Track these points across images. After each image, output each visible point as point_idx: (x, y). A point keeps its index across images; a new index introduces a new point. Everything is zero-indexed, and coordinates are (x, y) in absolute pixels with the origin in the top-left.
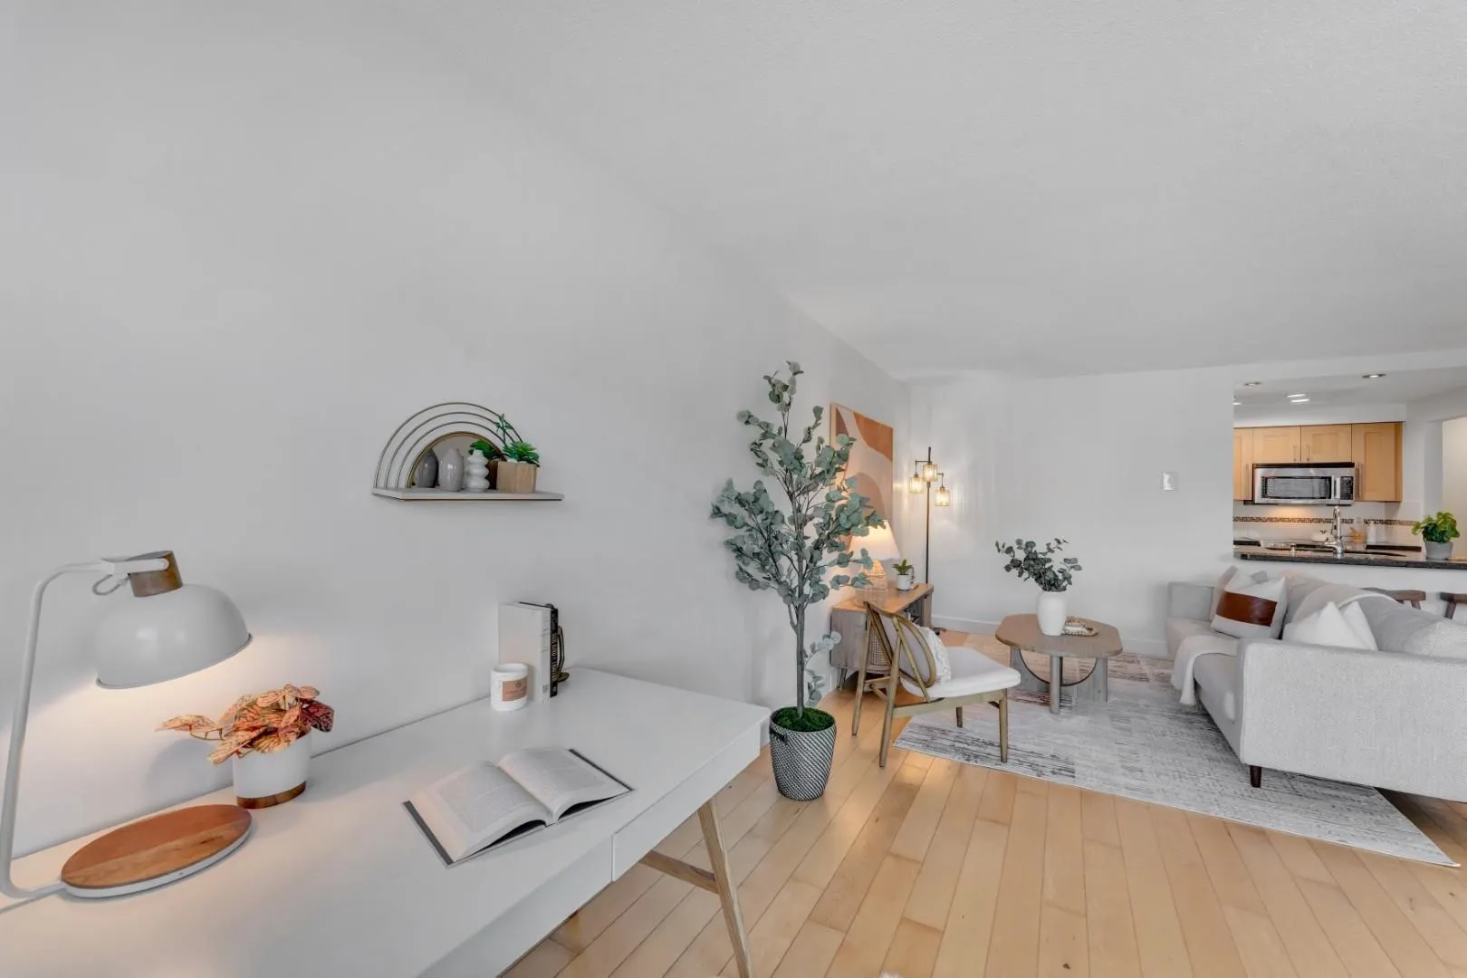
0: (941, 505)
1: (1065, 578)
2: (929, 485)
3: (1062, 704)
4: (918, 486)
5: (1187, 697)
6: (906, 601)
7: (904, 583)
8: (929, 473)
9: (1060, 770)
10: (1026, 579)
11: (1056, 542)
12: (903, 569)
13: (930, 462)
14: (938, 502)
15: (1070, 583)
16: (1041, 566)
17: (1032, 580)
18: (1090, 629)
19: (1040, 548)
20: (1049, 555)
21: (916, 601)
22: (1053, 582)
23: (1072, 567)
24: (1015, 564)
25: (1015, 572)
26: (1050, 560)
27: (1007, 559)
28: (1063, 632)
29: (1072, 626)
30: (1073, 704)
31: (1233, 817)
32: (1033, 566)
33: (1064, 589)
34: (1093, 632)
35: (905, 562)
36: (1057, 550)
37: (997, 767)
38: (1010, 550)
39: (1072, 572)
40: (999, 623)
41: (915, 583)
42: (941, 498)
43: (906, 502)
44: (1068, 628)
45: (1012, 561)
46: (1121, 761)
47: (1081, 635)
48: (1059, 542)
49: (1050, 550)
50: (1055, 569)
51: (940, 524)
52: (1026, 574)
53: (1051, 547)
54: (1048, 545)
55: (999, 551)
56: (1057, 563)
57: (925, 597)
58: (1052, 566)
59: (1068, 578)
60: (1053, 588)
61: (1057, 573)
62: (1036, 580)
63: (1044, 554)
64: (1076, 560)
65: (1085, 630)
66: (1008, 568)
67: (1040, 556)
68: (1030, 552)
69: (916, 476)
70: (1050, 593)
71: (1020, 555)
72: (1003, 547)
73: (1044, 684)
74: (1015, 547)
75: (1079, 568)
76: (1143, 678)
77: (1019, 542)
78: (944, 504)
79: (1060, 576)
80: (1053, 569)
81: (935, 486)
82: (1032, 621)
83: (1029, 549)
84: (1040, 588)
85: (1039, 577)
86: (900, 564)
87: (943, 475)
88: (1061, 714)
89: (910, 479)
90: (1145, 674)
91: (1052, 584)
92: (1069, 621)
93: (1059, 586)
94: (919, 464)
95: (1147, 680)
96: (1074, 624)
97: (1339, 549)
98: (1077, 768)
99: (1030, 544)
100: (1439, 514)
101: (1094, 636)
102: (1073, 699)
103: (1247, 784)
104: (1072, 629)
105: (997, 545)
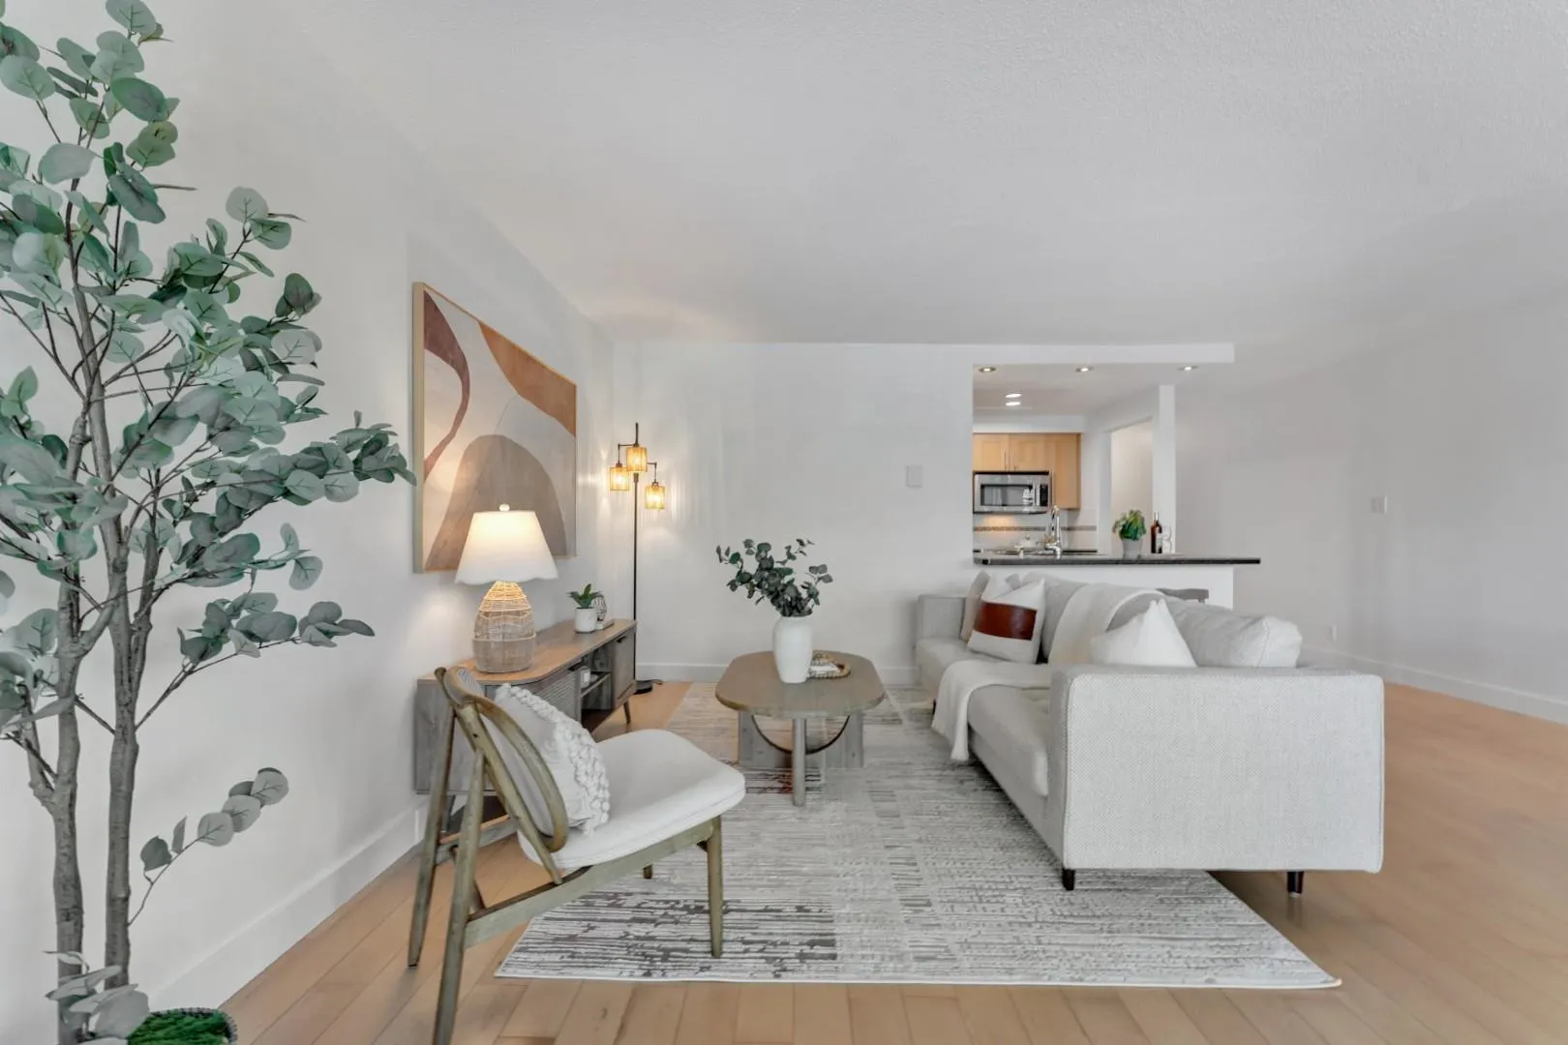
0: (654, 507)
1: (811, 596)
2: (636, 477)
3: (810, 784)
4: (623, 479)
5: (960, 752)
6: (587, 646)
7: (586, 620)
8: (636, 460)
9: (812, 944)
10: (758, 601)
11: (798, 544)
12: (585, 599)
13: (636, 445)
14: (650, 504)
15: (817, 602)
16: (777, 579)
17: (767, 600)
18: (841, 667)
19: (777, 554)
20: (790, 564)
21: (604, 646)
22: (794, 603)
23: (819, 579)
24: (743, 578)
25: (743, 590)
26: (789, 571)
27: (732, 572)
28: (808, 676)
29: (819, 665)
30: (823, 781)
31: (1072, 979)
32: (766, 580)
33: (810, 612)
34: (845, 671)
35: (588, 587)
36: (799, 556)
37: (704, 977)
38: (736, 558)
39: (821, 587)
40: (727, 665)
41: (608, 618)
42: (655, 498)
43: (604, 504)
44: (814, 668)
45: (739, 573)
46: (900, 888)
47: (832, 678)
48: (801, 543)
49: (791, 556)
50: (797, 583)
51: (652, 536)
52: (758, 594)
53: (792, 551)
54: (789, 548)
55: (721, 560)
56: (800, 576)
57: (620, 641)
58: (793, 580)
59: (813, 595)
60: (795, 611)
61: (801, 590)
62: (772, 601)
63: (783, 563)
64: (824, 568)
65: (836, 669)
66: (733, 586)
67: (776, 566)
68: (763, 559)
69: (619, 465)
70: (792, 619)
71: (751, 565)
72: (727, 553)
73: (783, 754)
74: (742, 550)
75: (828, 579)
76: (895, 720)
77: (748, 544)
78: (658, 505)
79: (804, 594)
80: (795, 583)
81: (645, 481)
82: (766, 662)
83: (763, 554)
84: (778, 614)
85: (775, 596)
86: (581, 592)
87: (656, 464)
88: (809, 804)
89: (611, 469)
90: (896, 714)
91: (794, 607)
92: (817, 657)
93: (803, 608)
94: (623, 449)
95: (900, 722)
96: (821, 661)
97: (1058, 550)
98: (839, 929)
99: (764, 547)
100: (1131, 512)
101: (846, 676)
102: (822, 771)
103: (1059, 887)
104: (820, 670)
105: (719, 551)
